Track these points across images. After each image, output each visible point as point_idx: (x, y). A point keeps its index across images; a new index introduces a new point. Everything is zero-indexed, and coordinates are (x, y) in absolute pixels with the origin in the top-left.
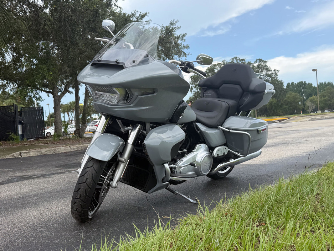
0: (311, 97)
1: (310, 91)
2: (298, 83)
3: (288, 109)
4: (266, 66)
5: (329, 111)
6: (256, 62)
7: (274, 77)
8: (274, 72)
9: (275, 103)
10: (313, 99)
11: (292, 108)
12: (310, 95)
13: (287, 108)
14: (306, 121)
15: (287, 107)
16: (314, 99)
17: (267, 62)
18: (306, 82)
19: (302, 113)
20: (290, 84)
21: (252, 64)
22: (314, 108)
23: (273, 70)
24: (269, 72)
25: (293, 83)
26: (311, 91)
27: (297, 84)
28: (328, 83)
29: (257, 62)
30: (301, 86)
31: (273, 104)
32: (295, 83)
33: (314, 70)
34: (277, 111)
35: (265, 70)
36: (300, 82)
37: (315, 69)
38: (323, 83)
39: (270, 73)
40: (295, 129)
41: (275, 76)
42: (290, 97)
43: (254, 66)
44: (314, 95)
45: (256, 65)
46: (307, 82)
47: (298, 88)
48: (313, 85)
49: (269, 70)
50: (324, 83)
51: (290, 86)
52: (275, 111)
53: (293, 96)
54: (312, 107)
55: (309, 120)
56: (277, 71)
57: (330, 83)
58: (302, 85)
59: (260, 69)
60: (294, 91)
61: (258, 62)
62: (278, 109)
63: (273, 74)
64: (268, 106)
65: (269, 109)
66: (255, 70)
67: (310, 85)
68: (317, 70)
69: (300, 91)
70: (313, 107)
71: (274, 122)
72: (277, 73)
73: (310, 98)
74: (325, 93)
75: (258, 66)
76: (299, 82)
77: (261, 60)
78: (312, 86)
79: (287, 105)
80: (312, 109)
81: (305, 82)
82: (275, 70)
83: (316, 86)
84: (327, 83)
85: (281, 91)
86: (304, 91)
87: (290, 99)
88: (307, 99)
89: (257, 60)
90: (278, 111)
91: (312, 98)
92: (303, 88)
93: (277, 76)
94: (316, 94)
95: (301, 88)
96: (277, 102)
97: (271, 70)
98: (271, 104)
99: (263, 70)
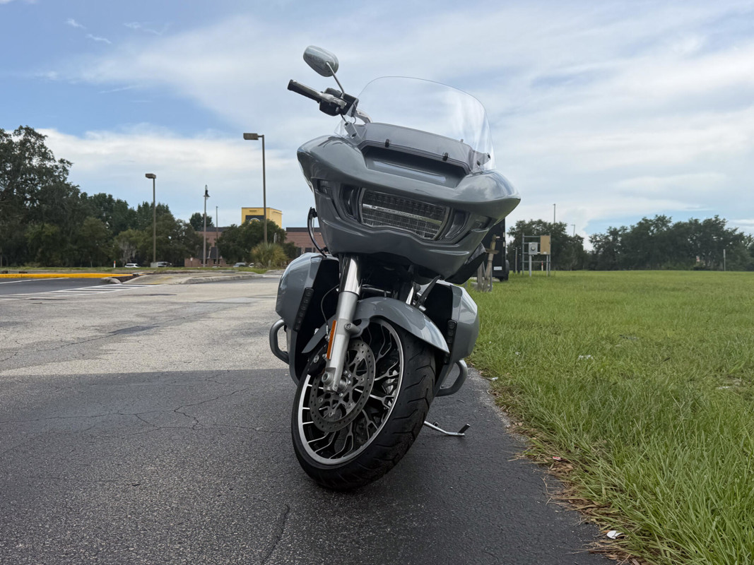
0: (124, 230)
1: (122, 218)
2: (96, 197)
3: (77, 252)
4: (42, 146)
5: (165, 264)
6: (18, 132)
7: (59, 177)
8: (60, 165)
9: (47, 236)
10: (128, 236)
11: (86, 250)
12: (123, 227)
13: (75, 250)
14: (180, 283)
15: (75, 247)
16: (131, 236)
17: (44, 137)
18: (113, 197)
19: (115, 265)
21: (6, 136)
22: (134, 255)
23: (57, 159)
24: (46, 162)
25: (86, 193)
26: (126, 218)
27: (93, 198)
28: (159, 205)
29: (20, 134)
30: (101, 204)
31: (43, 238)
32: (89, 195)
33: (150, 176)
35: (39, 156)
36: (100, 195)
37: (152, 174)
38: (148, 204)
39: (49, 164)
40: (201, 301)
41: (61, 174)
43: (11, 142)
44: (132, 229)
45: (16, 139)
46: (115, 198)
47: (95, 207)
48: (129, 207)
49: (49, 159)
50: (151, 205)
53: (91, 226)
54: (129, 254)
55: (186, 283)
56: (68, 163)
57: (163, 206)
58: (103, 201)
59: (26, 151)
61: (24, 134)
62: (54, 251)
63: (57, 167)
64: (29, 241)
67: (122, 205)
68: (155, 176)
69: (100, 216)
71: (108, 282)
72: (68, 168)
73: (123, 233)
75: (23, 143)
76: (97, 194)
77: (29, 131)
78: (127, 208)
79: (75, 242)
80: (129, 257)
81: (110, 196)
82: (62, 161)
83: (136, 209)
85: (73, 211)
86: (107, 216)
87: (83, 231)
88: (115, 234)
89: (21, 128)
91: (126, 232)
92: (106, 209)
93: (67, 174)
94: (134, 225)
95: (102, 209)
96: (53, 235)
97: (53, 159)
98: (38, 237)
99: (33, 155)
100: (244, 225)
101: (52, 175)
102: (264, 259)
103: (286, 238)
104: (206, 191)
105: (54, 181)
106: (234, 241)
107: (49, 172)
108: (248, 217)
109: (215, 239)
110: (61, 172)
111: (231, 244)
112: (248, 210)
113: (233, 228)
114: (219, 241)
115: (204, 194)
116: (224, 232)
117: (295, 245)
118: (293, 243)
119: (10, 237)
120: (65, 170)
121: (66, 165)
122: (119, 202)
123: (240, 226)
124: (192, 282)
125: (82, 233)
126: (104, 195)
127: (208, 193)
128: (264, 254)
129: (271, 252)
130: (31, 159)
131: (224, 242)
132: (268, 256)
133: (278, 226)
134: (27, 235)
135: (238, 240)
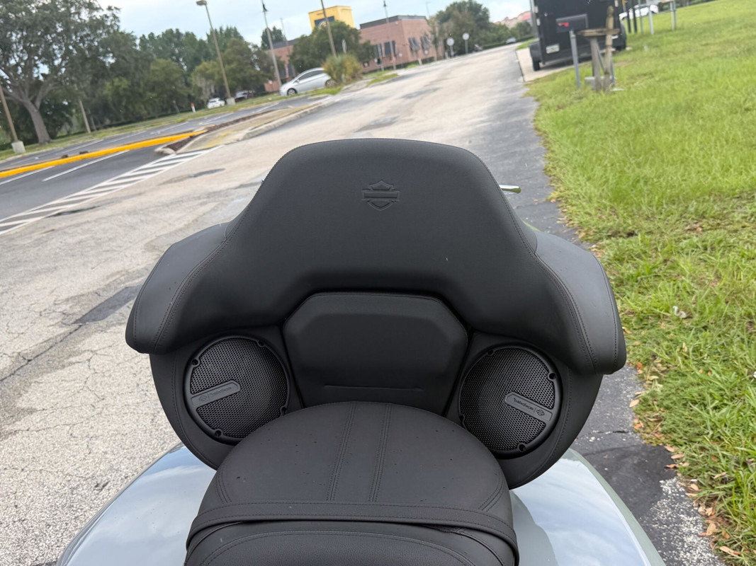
0: (198, 64)
1: (194, 51)
2: (163, 34)
3: (158, 100)
7: (112, 26)
8: (109, 13)
9: (124, 89)
10: (203, 69)
11: (166, 96)
12: (197, 61)
13: (154, 98)
14: (238, 141)
15: (154, 95)
16: (207, 69)
18: (180, 31)
19: (193, 108)
20: (147, 37)
22: (213, 91)
23: (105, 7)
24: (95, 13)
25: (152, 34)
26: (197, 50)
27: (161, 37)
28: (227, 29)
30: (171, 41)
31: (121, 92)
32: (156, 34)
33: (200, 3)
34: (134, 107)
35: (86, 8)
36: (167, 31)
38: (216, 30)
39: (98, 15)
41: (113, 22)
42: (157, 70)
44: (206, 61)
46: (183, 31)
47: (165, 45)
48: (198, 38)
49: (97, 9)
50: (218, 30)
51: (147, 41)
52: (130, 107)
53: (163, 69)
54: (208, 90)
55: (244, 139)
56: (116, 8)
57: (231, 29)
58: (172, 37)
59: (72, 6)
60: (160, 55)
62: (136, 103)
63: (106, 16)
64: (110, 98)
65: (114, 105)
66: (59, 9)
67: (190, 36)
69: (173, 54)
70: (210, 90)
71: (162, 154)
72: (117, 15)
73: (198, 68)
74: (229, 53)
76: (164, 31)
78: (196, 40)
79: (153, 90)
80: (209, 93)
81: (177, 30)
82: (110, 8)
83: (205, 38)
84: (224, 29)
85: (136, 60)
86: (180, 52)
87: (158, 76)
88: (191, 69)
90: (136, 106)
91: (201, 67)
92: (177, 45)
93: (119, 21)
94: (208, 57)
95: (173, 45)
96: (130, 87)
97: (100, 8)
98: (116, 91)
99: (80, 8)
100: (314, 33)
101: (104, 26)
102: (337, 74)
103: (360, 38)
104: (264, 6)
105: (108, 32)
106: (307, 53)
107: (100, 23)
108: (317, 22)
109: (288, 56)
110: (112, 20)
111: (305, 57)
112: (315, 14)
113: (303, 38)
114: (292, 57)
115: (262, 9)
116: (295, 46)
117: (372, 43)
118: (369, 42)
119: (94, 96)
120: (115, 17)
121: (115, 12)
122: (187, 34)
123: (311, 35)
124: (251, 135)
125: (156, 79)
126: (171, 31)
127: (266, 7)
128: (335, 69)
129: (342, 65)
130: (79, 13)
131: (298, 57)
132: (339, 70)
133: (349, 26)
134: (105, 92)
135: (311, 51)
